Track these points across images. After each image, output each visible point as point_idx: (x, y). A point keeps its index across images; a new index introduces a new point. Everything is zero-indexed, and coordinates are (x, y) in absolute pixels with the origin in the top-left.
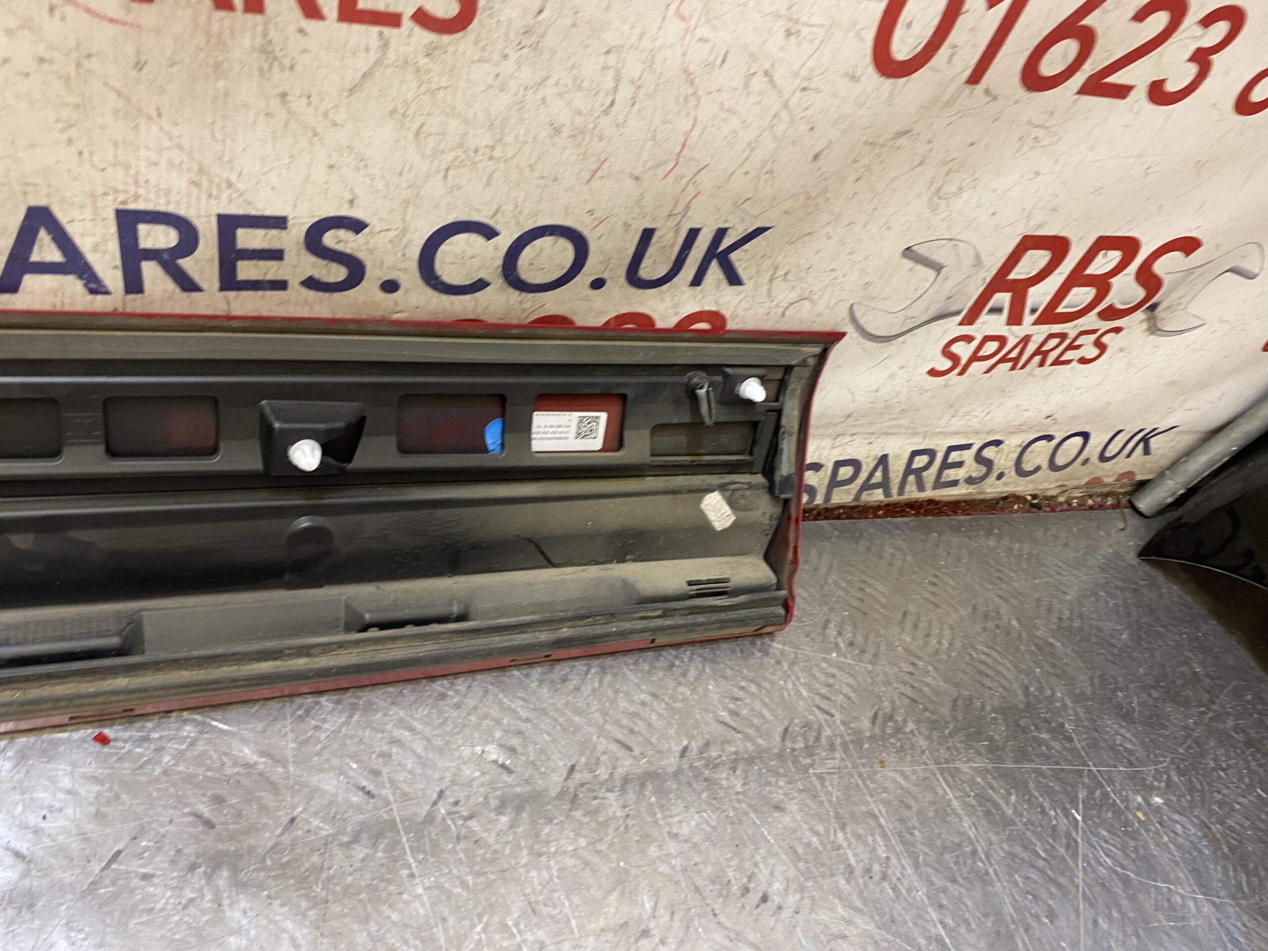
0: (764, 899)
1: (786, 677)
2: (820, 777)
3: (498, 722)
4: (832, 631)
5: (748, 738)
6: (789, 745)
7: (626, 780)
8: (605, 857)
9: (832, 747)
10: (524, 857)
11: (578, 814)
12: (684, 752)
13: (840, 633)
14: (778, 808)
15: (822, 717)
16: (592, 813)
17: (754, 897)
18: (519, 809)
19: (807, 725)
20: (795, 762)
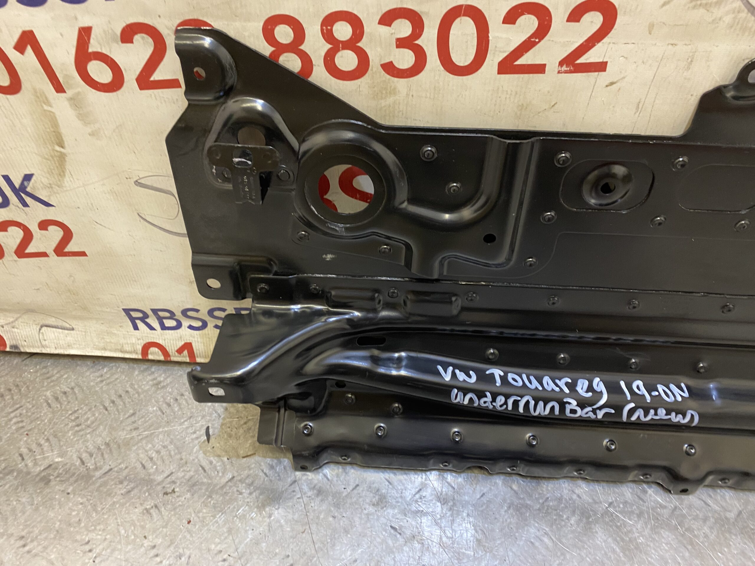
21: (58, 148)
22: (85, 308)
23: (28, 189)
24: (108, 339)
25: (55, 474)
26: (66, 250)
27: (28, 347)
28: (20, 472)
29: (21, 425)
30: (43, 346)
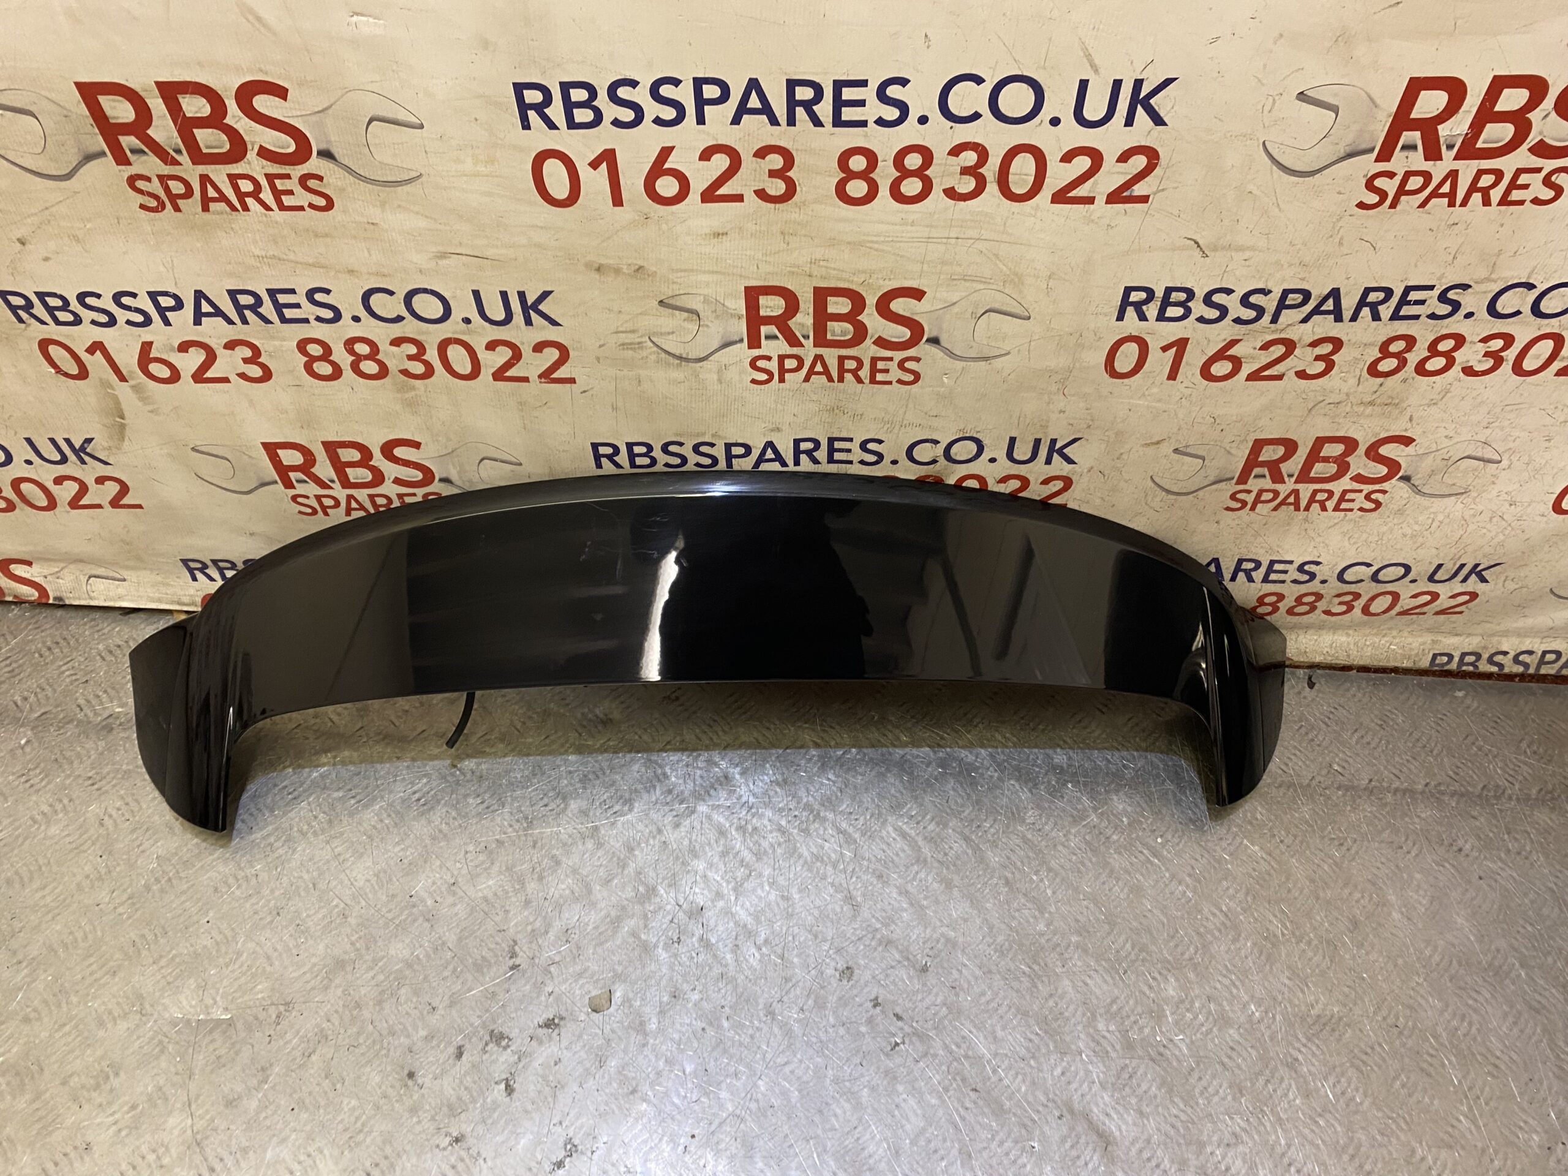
0: (1460, 850)
1: (1490, 762)
2: (1501, 811)
3: (1337, 755)
4: (1524, 745)
5: (1462, 785)
6: (1485, 793)
7: (1396, 790)
8: (1385, 817)
9: (1510, 798)
10: (1349, 808)
11: (1373, 798)
12: (1427, 785)
13: (1529, 747)
14: (1474, 817)
15: (1507, 784)
16: (1381, 799)
17: (1455, 848)
18: (1347, 790)
19: (1498, 786)
20: (1487, 800)
21: (118, 419)
22: (139, 559)
23: (88, 450)
24: (163, 589)
25: (118, 722)
26: (122, 503)
27: (74, 598)
28: (80, 722)
29: (74, 678)
30: (91, 598)
